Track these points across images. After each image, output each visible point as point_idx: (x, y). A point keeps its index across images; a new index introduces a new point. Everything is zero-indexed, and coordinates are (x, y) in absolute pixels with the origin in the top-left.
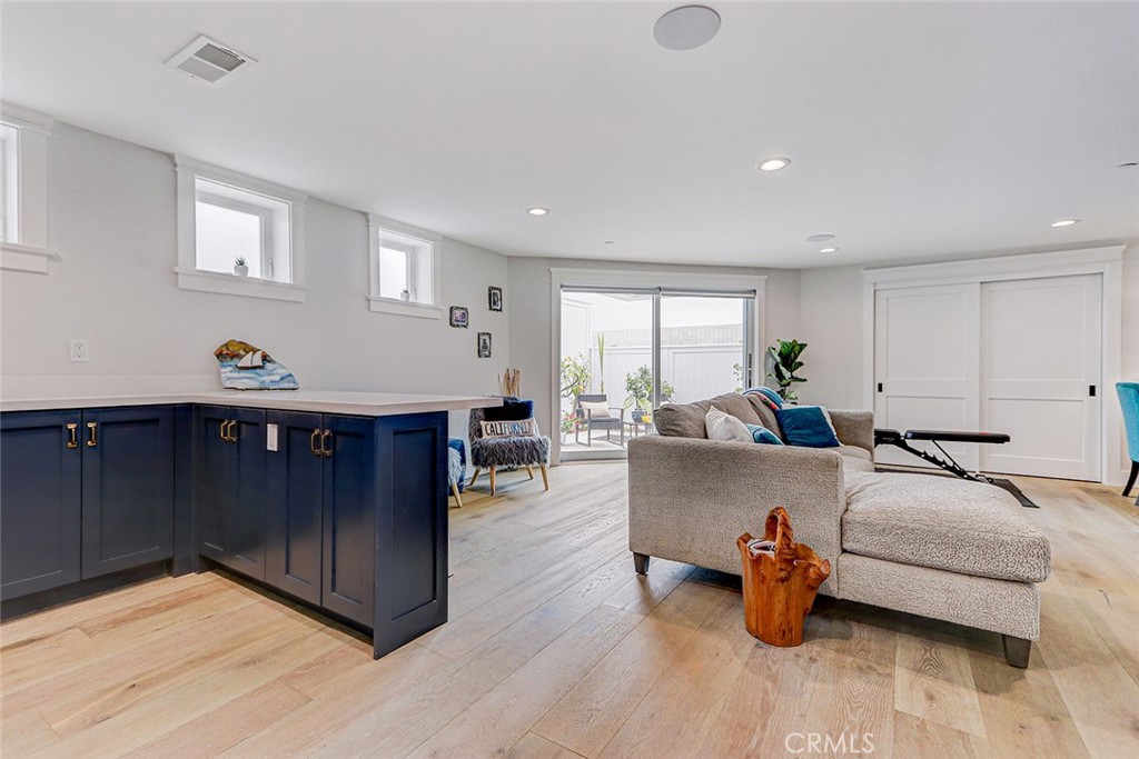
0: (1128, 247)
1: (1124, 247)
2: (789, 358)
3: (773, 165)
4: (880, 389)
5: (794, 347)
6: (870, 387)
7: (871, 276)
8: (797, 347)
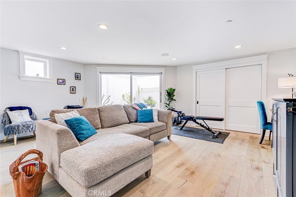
0: (269, 55)
1: (267, 55)
2: (170, 94)
3: (103, 27)
4: (198, 103)
5: (171, 90)
6: (194, 103)
7: (195, 68)
8: (172, 90)
